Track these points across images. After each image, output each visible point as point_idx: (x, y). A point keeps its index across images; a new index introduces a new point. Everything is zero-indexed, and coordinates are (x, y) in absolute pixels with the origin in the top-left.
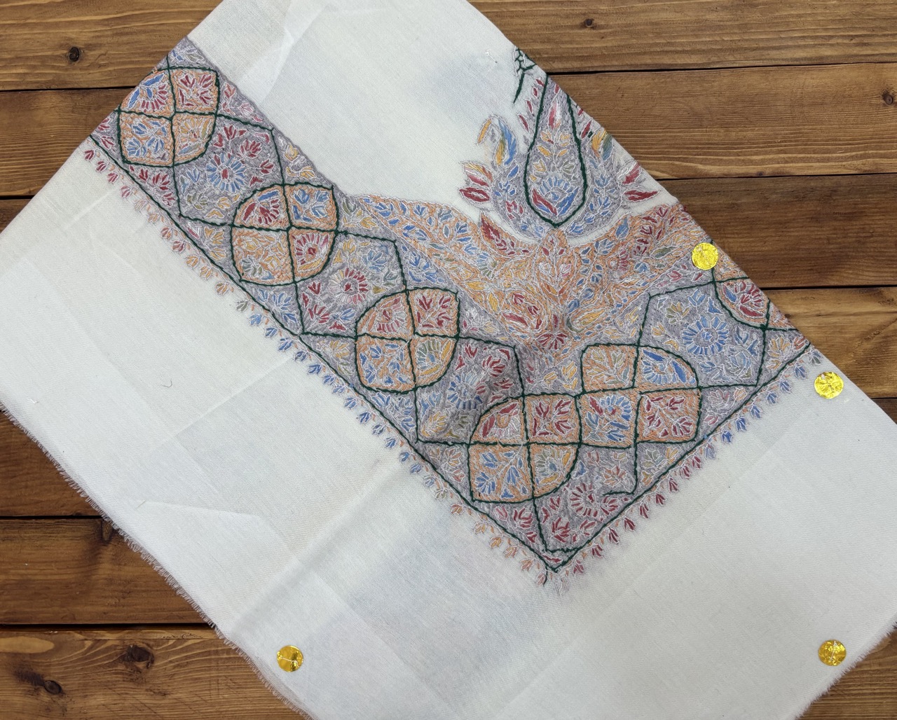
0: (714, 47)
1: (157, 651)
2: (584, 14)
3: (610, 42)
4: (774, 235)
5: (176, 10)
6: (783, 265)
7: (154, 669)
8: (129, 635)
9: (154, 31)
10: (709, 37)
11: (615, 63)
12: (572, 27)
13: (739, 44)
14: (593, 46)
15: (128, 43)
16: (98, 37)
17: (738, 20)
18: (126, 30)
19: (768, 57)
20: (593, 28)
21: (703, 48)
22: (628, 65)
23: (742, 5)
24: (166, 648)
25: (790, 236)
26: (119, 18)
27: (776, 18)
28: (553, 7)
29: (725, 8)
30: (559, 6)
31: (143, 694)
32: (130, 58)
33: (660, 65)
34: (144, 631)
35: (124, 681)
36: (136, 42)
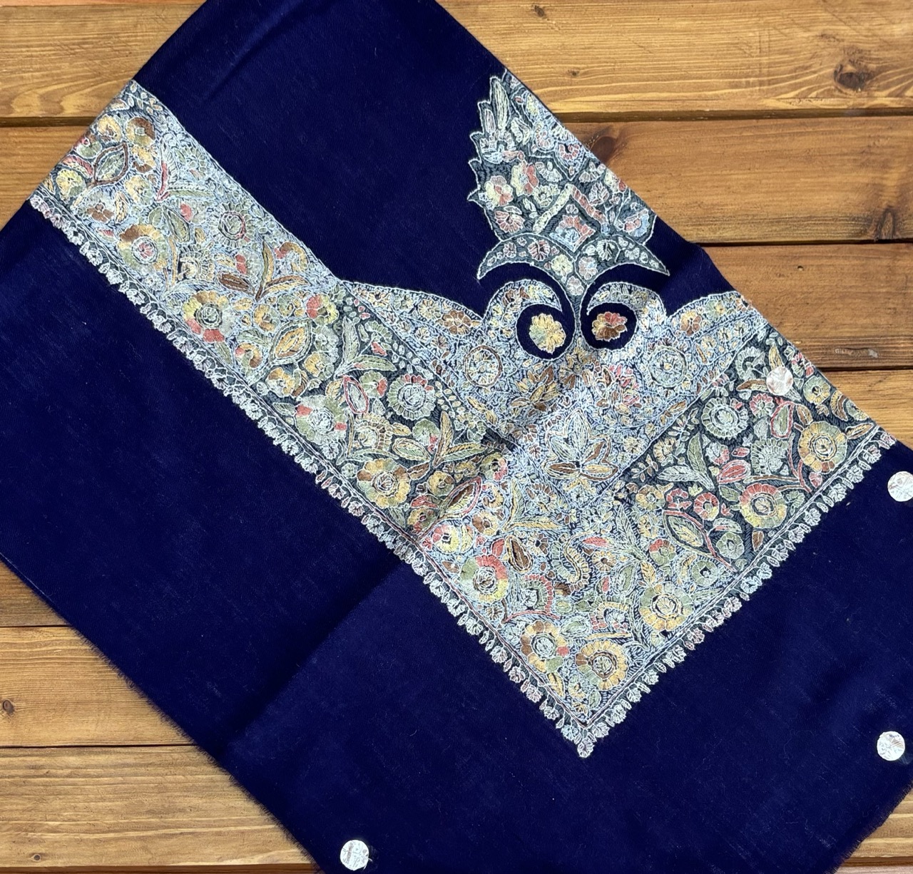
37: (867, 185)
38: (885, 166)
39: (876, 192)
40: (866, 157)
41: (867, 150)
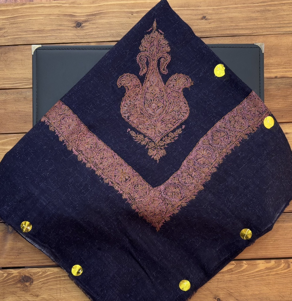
0: (254, 27)
1: (34, 277)
2: (202, 14)
3: (213, 25)
4: (282, 101)
5: (36, 14)
6: (286, 113)
7: (33, 285)
8: (22, 271)
9: (27, 22)
10: (252, 23)
11: (216, 34)
12: (197, 19)
13: (264, 25)
14: (206, 27)
15: (16, 27)
16: (4, 25)
17: (263, 16)
18: (15, 22)
19: (276, 31)
20: (205, 20)
21: (251, 27)
22: (220, 34)
23: (265, 10)
24: (38, 276)
25: (289, 101)
26: (12, 17)
27: (278, 16)
28: (190, 11)
29: (258, 11)
30: (192, 11)
31: (28, 296)
32: (17, 33)
33: (233, 34)
34: (29, 269)
35: (20, 291)
36: (19, 27)
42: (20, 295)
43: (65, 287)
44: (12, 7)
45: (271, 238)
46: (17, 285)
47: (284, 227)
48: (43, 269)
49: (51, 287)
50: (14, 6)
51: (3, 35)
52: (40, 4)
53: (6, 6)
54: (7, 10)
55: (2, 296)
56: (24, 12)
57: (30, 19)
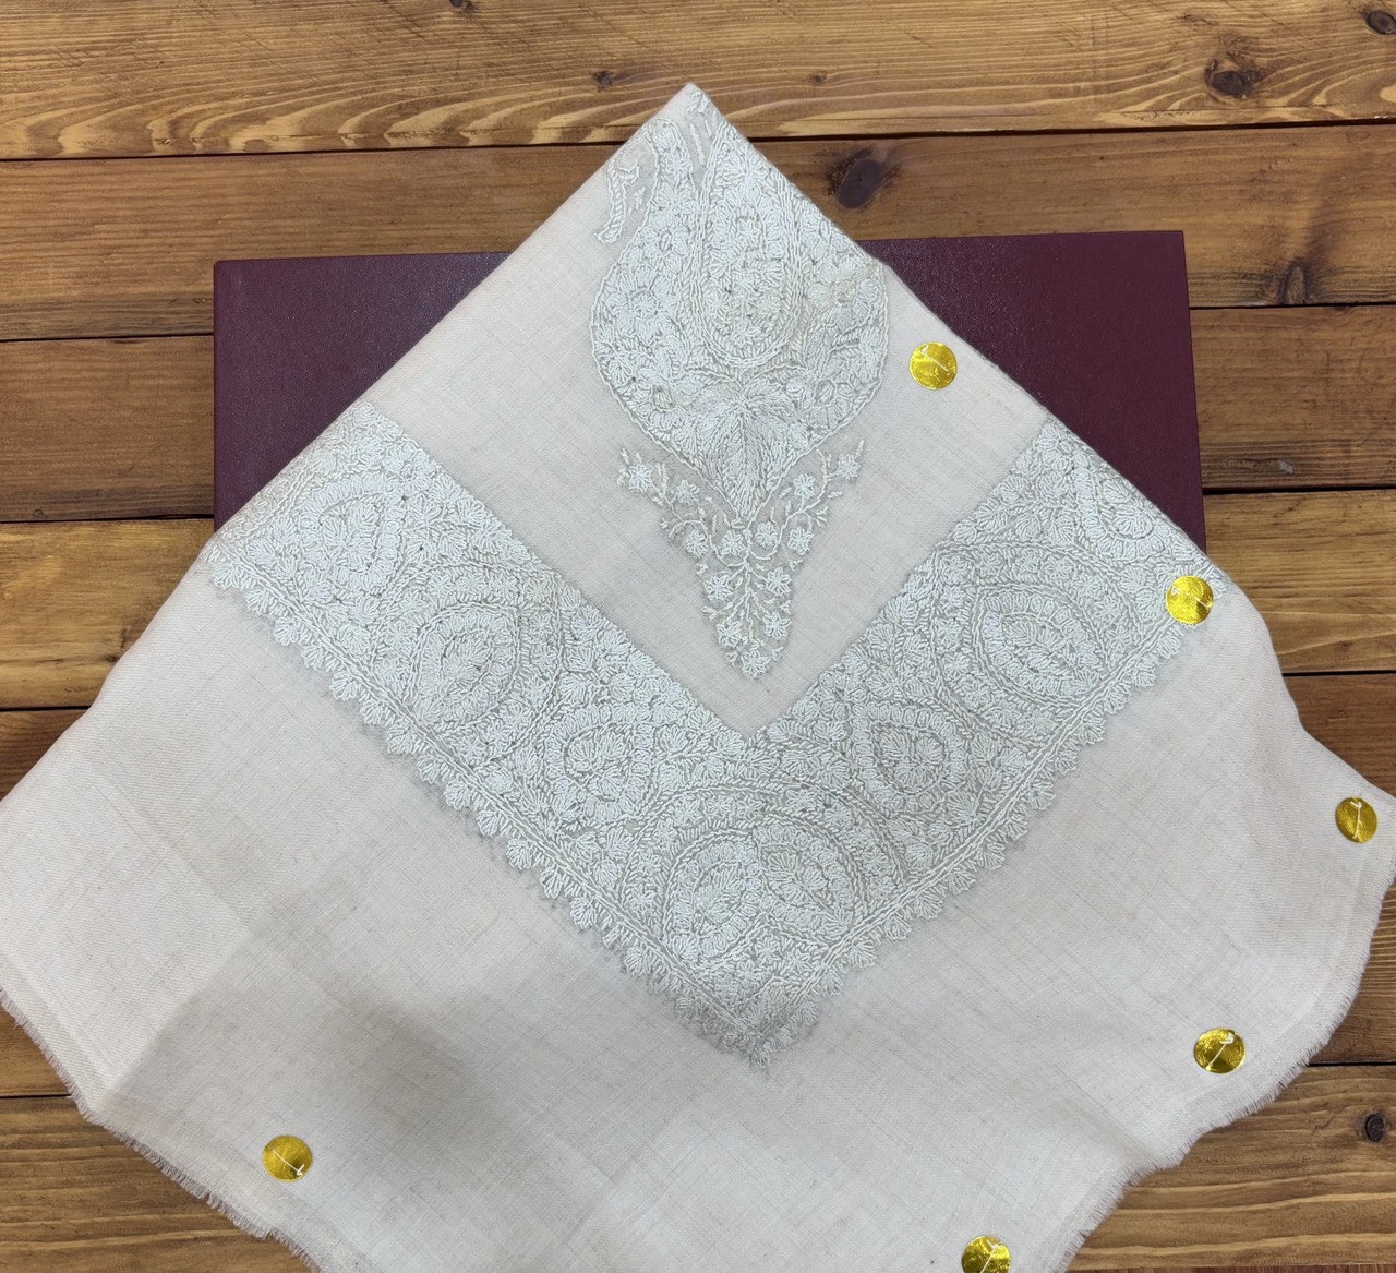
37: (1262, 227)
38: (1288, 199)
39: (1275, 237)
40: (1257, 186)
41: (1260, 177)
42: (1258, 20)
43: (1075, 52)
44: (1300, 1244)
45: (231, 235)
46: (1270, 62)
47: (176, 277)
48: (1163, 119)
49: (1133, 51)
50: (1288, 1249)
51: (1332, 1114)
52: (1169, 1256)
53: (1327, 1249)
54: (1320, 1232)
55: (1333, 18)
56: (1244, 1222)
57: (1214, 1188)
